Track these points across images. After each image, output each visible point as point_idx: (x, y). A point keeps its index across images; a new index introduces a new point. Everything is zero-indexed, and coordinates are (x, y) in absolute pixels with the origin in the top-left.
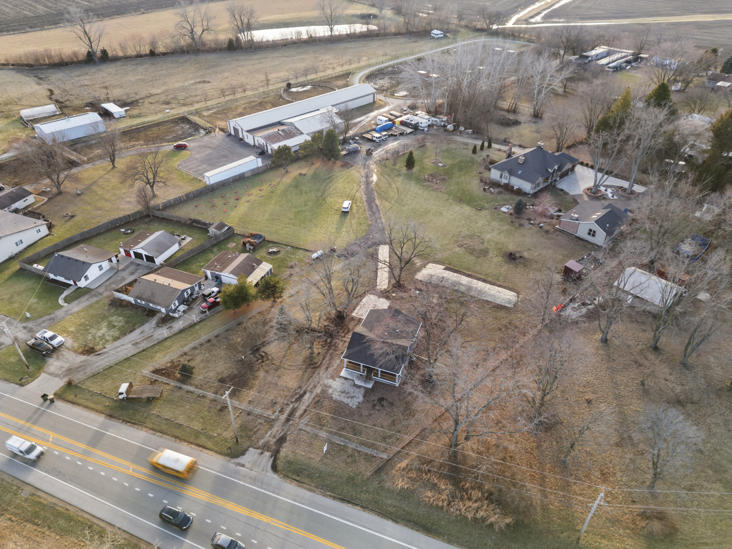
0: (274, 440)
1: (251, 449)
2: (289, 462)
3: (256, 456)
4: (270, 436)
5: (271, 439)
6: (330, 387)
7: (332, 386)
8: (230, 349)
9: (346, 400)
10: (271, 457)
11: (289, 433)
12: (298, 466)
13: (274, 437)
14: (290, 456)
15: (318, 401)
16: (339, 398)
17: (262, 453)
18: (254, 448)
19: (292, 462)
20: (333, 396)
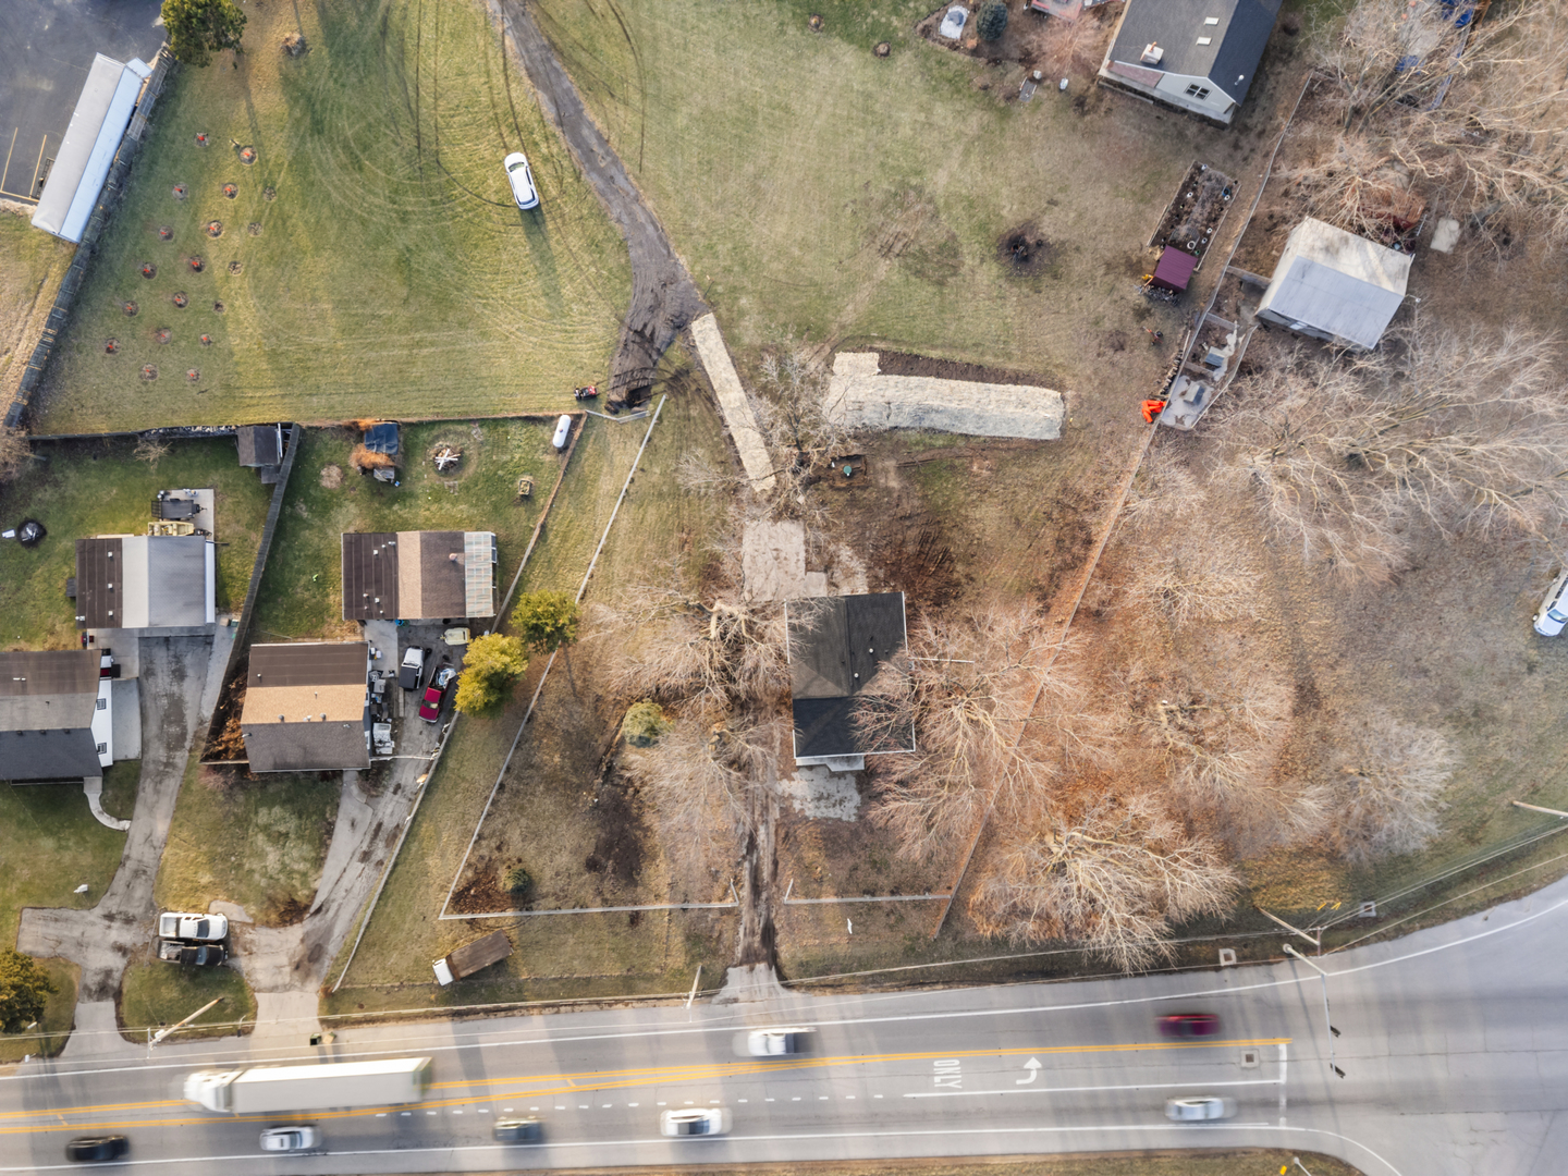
0: (757, 938)
2: (802, 964)
3: (746, 977)
6: (791, 797)
7: (794, 794)
11: (773, 915)
13: (753, 933)
14: (799, 955)
15: (787, 834)
16: (819, 815)
17: (752, 969)
18: (735, 966)
19: (807, 962)
20: (807, 813)
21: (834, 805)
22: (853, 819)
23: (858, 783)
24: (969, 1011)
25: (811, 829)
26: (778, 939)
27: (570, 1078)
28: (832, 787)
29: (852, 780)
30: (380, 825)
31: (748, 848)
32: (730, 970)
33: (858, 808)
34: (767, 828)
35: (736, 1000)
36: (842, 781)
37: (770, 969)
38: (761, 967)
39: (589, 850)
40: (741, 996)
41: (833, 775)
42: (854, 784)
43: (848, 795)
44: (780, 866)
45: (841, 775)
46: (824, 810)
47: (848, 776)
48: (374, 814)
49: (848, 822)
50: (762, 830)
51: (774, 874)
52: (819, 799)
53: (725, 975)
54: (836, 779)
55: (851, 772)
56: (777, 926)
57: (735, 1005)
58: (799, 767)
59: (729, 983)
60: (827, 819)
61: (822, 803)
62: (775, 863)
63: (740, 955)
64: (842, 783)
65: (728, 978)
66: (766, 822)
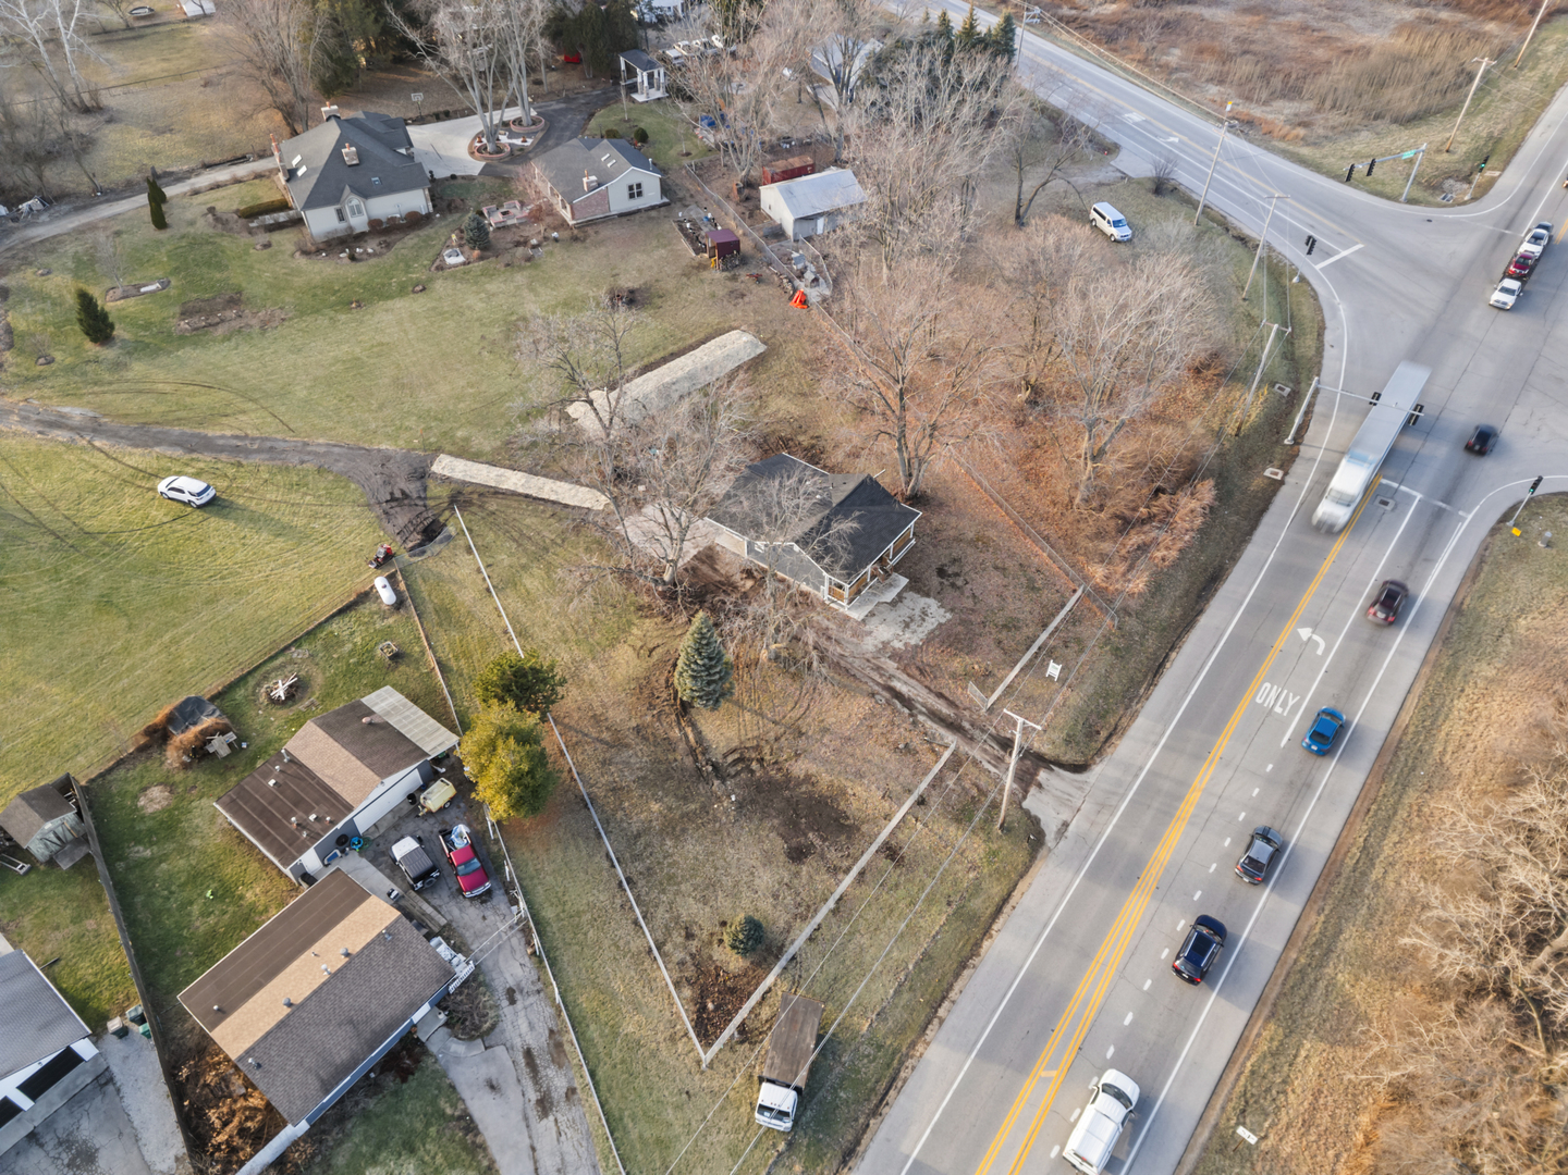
6: (885, 643)
7: (885, 639)
9: (930, 626)
14: (1054, 737)
15: (918, 668)
16: (922, 635)
17: (1040, 786)
19: (1068, 736)
20: (913, 642)
21: (924, 620)
22: (949, 616)
23: (918, 592)
24: (1215, 647)
25: (931, 649)
27: (1041, 1071)
28: (903, 612)
29: (910, 595)
30: (528, 1053)
31: (904, 706)
32: (1025, 804)
33: (942, 606)
34: (899, 680)
35: (1066, 825)
37: (1052, 770)
39: (780, 845)
40: (1065, 816)
41: (894, 604)
42: (916, 596)
43: (922, 605)
44: (947, 694)
45: (900, 598)
46: (921, 629)
47: (905, 595)
48: (510, 1049)
49: (949, 621)
50: (898, 685)
51: (951, 704)
52: (907, 626)
53: (1027, 813)
54: (901, 604)
55: (904, 590)
57: (1071, 828)
59: (1040, 816)
60: (933, 631)
61: (913, 626)
62: (940, 695)
64: (907, 602)
65: (1033, 813)
66: (891, 677)
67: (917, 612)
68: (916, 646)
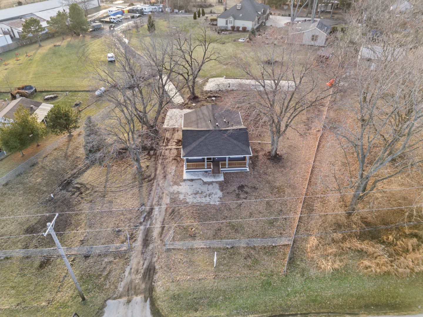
0: (140, 276)
1: (110, 302)
2: (174, 297)
3: (122, 309)
4: (130, 273)
5: (133, 277)
6: (178, 193)
7: (181, 191)
8: (30, 193)
9: (205, 200)
10: (146, 301)
11: (155, 259)
12: (190, 297)
13: (137, 271)
14: (172, 288)
15: (173, 211)
16: (195, 201)
17: (129, 302)
18: (115, 299)
19: (179, 295)
20: (188, 200)
21: (205, 197)
22: (217, 203)
23: (220, 187)
25: (190, 208)
26: (156, 277)
28: (204, 188)
29: (216, 185)
33: (221, 198)
34: (160, 208)
36: (211, 186)
38: (138, 299)
41: (205, 183)
42: (217, 187)
43: (214, 192)
44: (166, 229)
45: (211, 183)
46: (199, 199)
47: (214, 184)
49: (215, 205)
50: (156, 209)
51: (161, 233)
52: (196, 194)
53: (104, 306)
54: (207, 185)
55: (216, 182)
56: (157, 267)
58: (185, 180)
61: (198, 196)
62: (163, 227)
63: (121, 289)
64: (211, 187)
66: (160, 205)
67: (208, 193)
68: (187, 203)
